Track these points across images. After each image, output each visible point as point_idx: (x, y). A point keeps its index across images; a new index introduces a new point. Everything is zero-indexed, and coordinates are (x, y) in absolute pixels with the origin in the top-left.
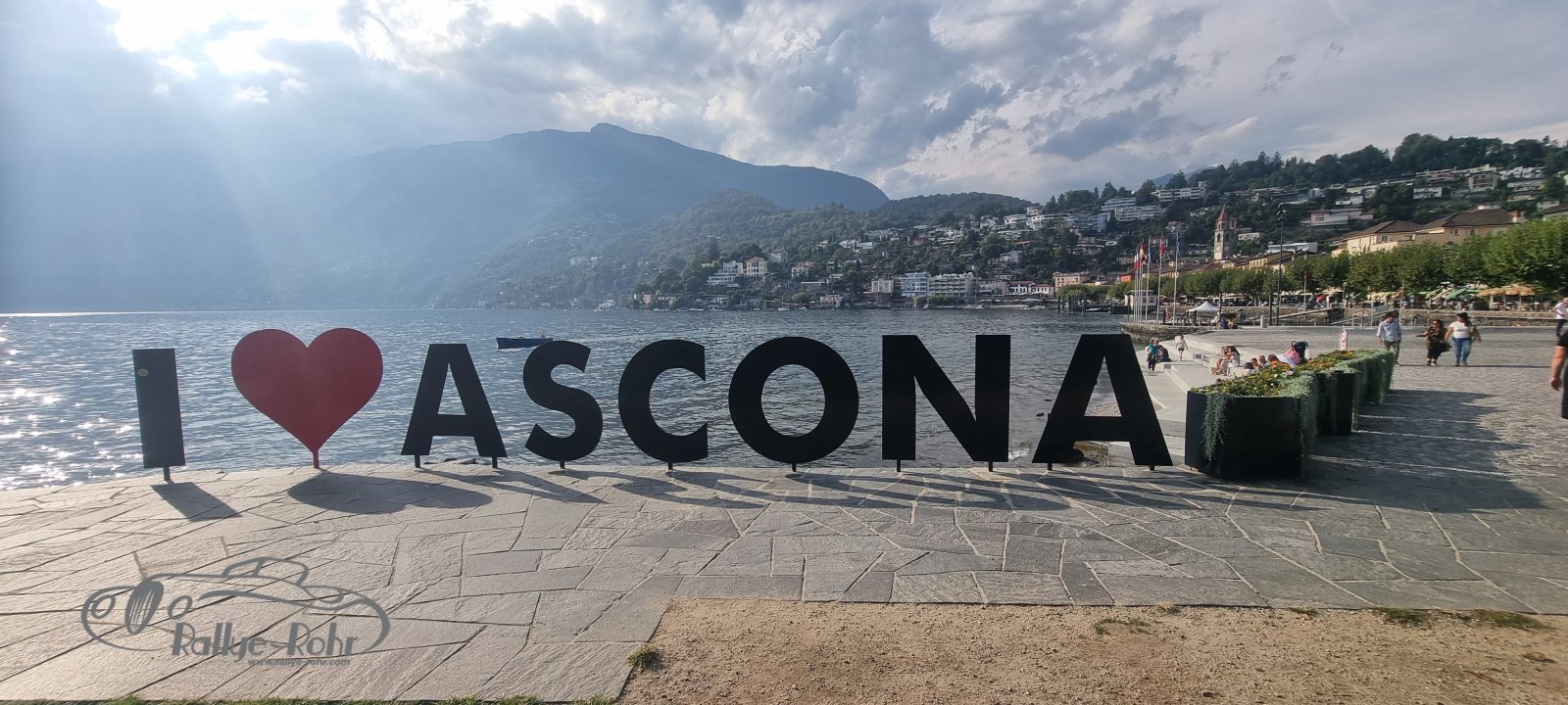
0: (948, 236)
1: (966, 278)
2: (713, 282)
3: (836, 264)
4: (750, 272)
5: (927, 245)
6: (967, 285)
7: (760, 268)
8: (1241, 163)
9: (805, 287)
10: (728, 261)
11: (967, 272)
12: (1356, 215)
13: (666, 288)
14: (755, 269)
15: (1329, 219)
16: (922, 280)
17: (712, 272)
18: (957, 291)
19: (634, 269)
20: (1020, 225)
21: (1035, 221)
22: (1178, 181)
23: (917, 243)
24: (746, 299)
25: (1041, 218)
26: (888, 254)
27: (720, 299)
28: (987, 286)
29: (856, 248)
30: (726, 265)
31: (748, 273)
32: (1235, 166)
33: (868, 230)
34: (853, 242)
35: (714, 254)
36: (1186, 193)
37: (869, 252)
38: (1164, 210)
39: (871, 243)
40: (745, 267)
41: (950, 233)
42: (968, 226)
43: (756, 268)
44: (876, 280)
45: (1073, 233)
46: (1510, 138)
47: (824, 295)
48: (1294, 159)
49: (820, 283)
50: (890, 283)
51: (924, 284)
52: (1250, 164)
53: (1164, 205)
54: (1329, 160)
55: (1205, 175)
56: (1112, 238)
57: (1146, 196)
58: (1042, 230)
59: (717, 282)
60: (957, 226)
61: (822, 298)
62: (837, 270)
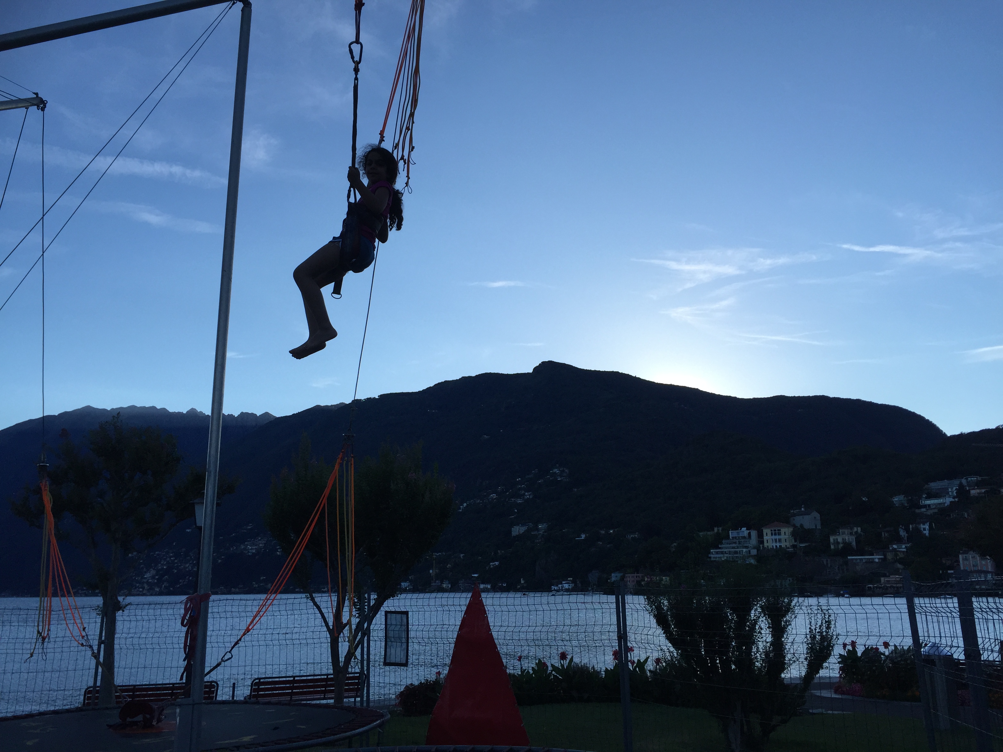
2: (714, 555)
3: (896, 532)
7: (782, 537)
9: (853, 566)
10: (736, 527)
17: (716, 543)
30: (732, 534)
31: (766, 544)
35: (714, 519)
40: (760, 536)
43: (777, 537)
47: (884, 575)
49: (875, 558)
59: (724, 557)
61: (883, 580)
62: (899, 539)
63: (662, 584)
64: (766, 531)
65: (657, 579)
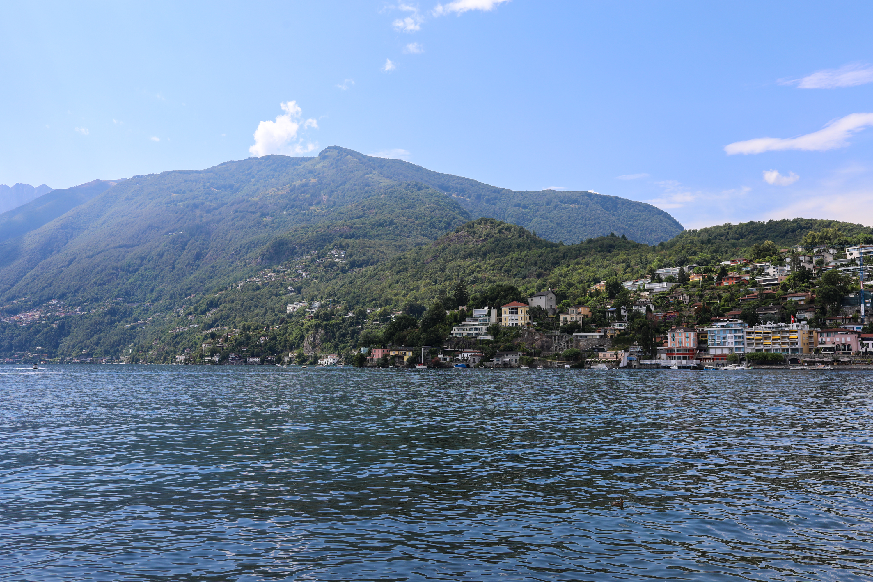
0: (768, 274)
1: (798, 330)
2: (456, 331)
3: (618, 312)
4: (507, 320)
5: (740, 285)
6: (800, 338)
7: (519, 315)
9: (578, 340)
10: (479, 307)
11: (799, 321)
13: (400, 340)
14: (513, 317)
16: (736, 331)
17: (459, 320)
18: (787, 347)
23: (726, 284)
24: (500, 355)
26: (687, 298)
27: (466, 355)
28: (829, 339)
29: (645, 290)
30: (476, 313)
31: (503, 322)
33: (660, 267)
34: (641, 282)
37: (662, 295)
39: (664, 284)
40: (500, 314)
41: (771, 270)
42: (796, 262)
44: (673, 331)
47: (602, 350)
50: (692, 335)
51: (739, 337)
59: (465, 333)
60: (781, 262)
61: (600, 354)
62: (620, 318)
63: (405, 359)
64: (505, 310)
65: (401, 353)
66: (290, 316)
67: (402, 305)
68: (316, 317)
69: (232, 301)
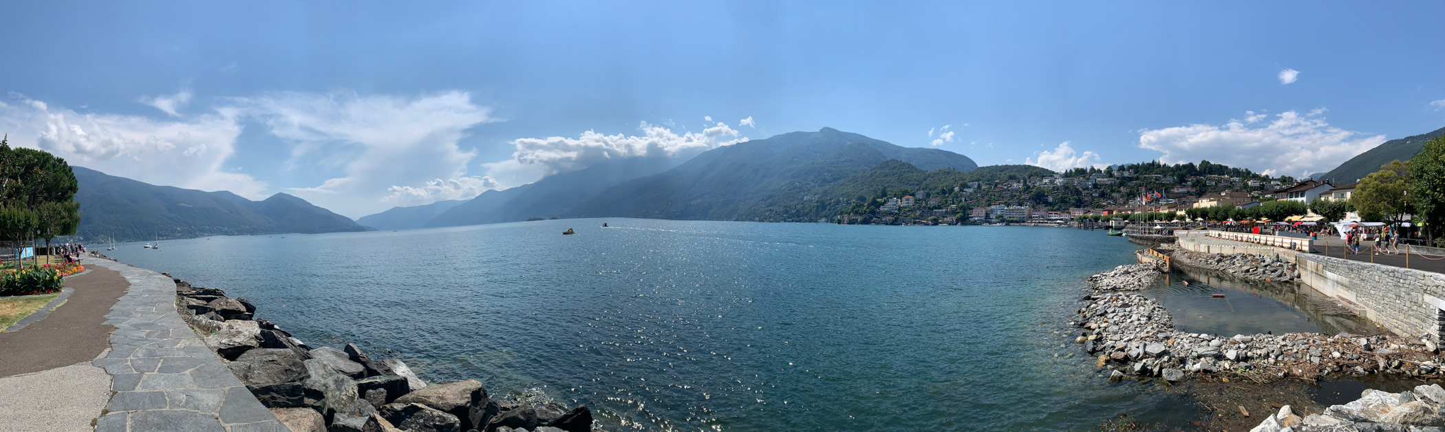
1: (1026, 209)
2: (882, 208)
3: (953, 200)
4: (904, 204)
5: (1003, 190)
6: (1026, 212)
7: (910, 202)
8: (1146, 163)
9: (936, 213)
10: (892, 198)
11: (1025, 206)
12: (1190, 189)
13: (857, 212)
14: (907, 202)
15: (1181, 190)
16: (1001, 209)
17: (883, 204)
18: (1021, 215)
19: (838, 202)
20: (1051, 182)
21: (1059, 182)
22: (1122, 168)
23: (997, 190)
24: (902, 219)
25: (1061, 180)
26: (982, 195)
27: (886, 218)
28: (1036, 213)
29: (964, 192)
30: (891, 200)
32: (1143, 164)
33: (970, 182)
35: (884, 194)
36: (1126, 174)
37: (971, 194)
38: (1118, 181)
39: (971, 189)
40: (901, 201)
41: (1015, 185)
42: (1025, 182)
44: (976, 208)
45: (1078, 189)
46: (1231, 166)
47: (946, 217)
48: (1165, 164)
49: (944, 210)
50: (984, 211)
51: (1002, 212)
52: (1149, 164)
53: (1118, 178)
54: (1177, 166)
55: (1132, 167)
56: (1096, 192)
57: (1109, 172)
58: (1064, 186)
59: (886, 209)
60: (1019, 182)
61: (945, 219)
62: (953, 203)
63: (859, 220)
64: (904, 199)
65: (857, 217)
66: (805, 201)
67: (856, 197)
68: (817, 202)
69: (779, 195)
